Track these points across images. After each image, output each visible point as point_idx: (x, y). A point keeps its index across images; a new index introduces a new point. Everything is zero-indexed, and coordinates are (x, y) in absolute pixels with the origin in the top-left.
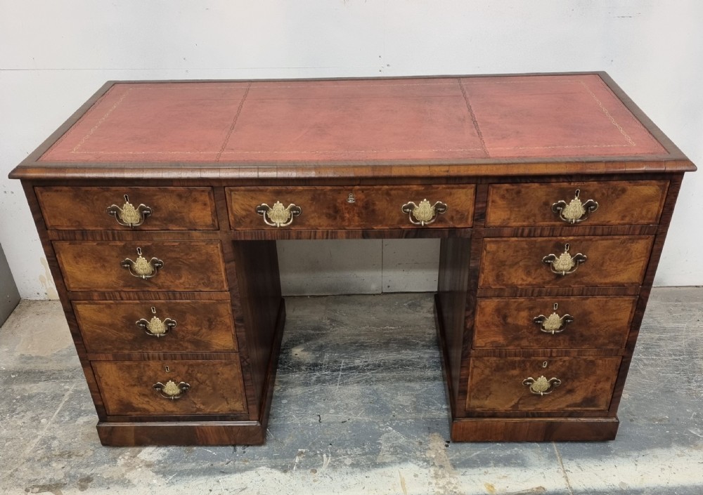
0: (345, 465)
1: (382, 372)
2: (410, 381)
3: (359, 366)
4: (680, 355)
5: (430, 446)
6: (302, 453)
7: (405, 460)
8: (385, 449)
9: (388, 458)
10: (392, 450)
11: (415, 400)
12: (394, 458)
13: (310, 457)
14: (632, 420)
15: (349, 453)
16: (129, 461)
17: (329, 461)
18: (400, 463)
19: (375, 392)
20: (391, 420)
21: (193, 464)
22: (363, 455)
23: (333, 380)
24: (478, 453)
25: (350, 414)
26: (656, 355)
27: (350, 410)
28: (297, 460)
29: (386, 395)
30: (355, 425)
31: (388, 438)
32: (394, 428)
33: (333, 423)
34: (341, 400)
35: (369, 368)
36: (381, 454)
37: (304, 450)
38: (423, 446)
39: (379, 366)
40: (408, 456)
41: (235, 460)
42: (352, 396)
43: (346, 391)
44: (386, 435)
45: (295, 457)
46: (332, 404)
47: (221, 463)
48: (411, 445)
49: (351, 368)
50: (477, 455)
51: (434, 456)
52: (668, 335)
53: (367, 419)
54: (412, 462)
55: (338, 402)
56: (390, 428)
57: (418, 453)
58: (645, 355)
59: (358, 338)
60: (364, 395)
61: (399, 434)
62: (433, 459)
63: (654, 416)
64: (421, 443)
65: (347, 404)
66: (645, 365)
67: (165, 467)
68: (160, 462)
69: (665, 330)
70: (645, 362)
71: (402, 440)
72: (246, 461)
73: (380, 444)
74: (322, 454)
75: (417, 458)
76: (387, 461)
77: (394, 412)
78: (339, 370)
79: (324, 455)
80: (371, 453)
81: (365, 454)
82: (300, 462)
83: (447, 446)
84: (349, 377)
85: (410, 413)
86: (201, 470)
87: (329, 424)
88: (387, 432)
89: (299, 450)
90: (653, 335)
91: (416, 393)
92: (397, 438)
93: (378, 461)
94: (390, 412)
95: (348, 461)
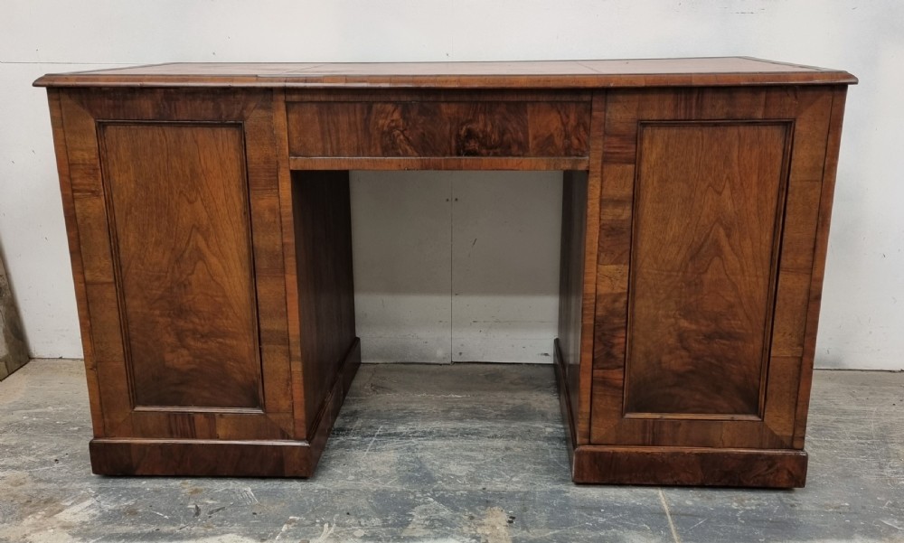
0: (355, 537)
1: (434, 439)
2: (472, 450)
3: (401, 433)
4: (867, 439)
5: (485, 521)
6: (294, 521)
7: (445, 536)
8: (418, 522)
9: (420, 532)
10: (427, 523)
11: (473, 470)
12: (428, 532)
13: (303, 526)
14: (792, 506)
15: (363, 523)
16: (41, 521)
17: (330, 532)
18: (435, 538)
19: (419, 460)
20: (434, 491)
21: (131, 527)
22: (384, 526)
23: (362, 446)
24: (556, 531)
25: (377, 482)
26: (831, 437)
27: (377, 477)
28: (285, 528)
29: (433, 464)
30: (380, 495)
31: (426, 510)
32: (437, 499)
33: (348, 490)
34: (368, 467)
35: (416, 435)
36: (410, 527)
37: (298, 518)
38: (475, 521)
39: (431, 433)
40: (450, 531)
41: (194, 525)
42: (384, 463)
43: (376, 457)
44: (423, 507)
45: (282, 526)
46: (353, 470)
47: (172, 528)
48: (458, 519)
49: (390, 435)
50: (555, 535)
51: (488, 533)
52: (850, 418)
53: (399, 488)
54: (454, 538)
55: (362, 469)
56: (432, 499)
57: (466, 529)
58: (815, 437)
59: (408, 405)
60: (400, 463)
61: (441, 506)
62: (487, 535)
63: (828, 502)
64: (472, 518)
65: (374, 471)
66: (815, 446)
67: (89, 530)
68: (84, 523)
69: (845, 412)
70: (816, 444)
71: (446, 513)
72: (209, 527)
73: (411, 515)
74: (322, 524)
75: (463, 534)
76: (417, 535)
77: (440, 482)
78: (374, 436)
79: (326, 525)
80: (394, 525)
81: (388, 526)
82: (288, 531)
83: (510, 522)
84: (384, 444)
85: (464, 484)
86: (139, 535)
87: (342, 491)
88: (425, 503)
89: (291, 518)
90: (827, 417)
91: (478, 463)
92: (438, 511)
93: (404, 535)
94: (435, 481)
95: (360, 533)
